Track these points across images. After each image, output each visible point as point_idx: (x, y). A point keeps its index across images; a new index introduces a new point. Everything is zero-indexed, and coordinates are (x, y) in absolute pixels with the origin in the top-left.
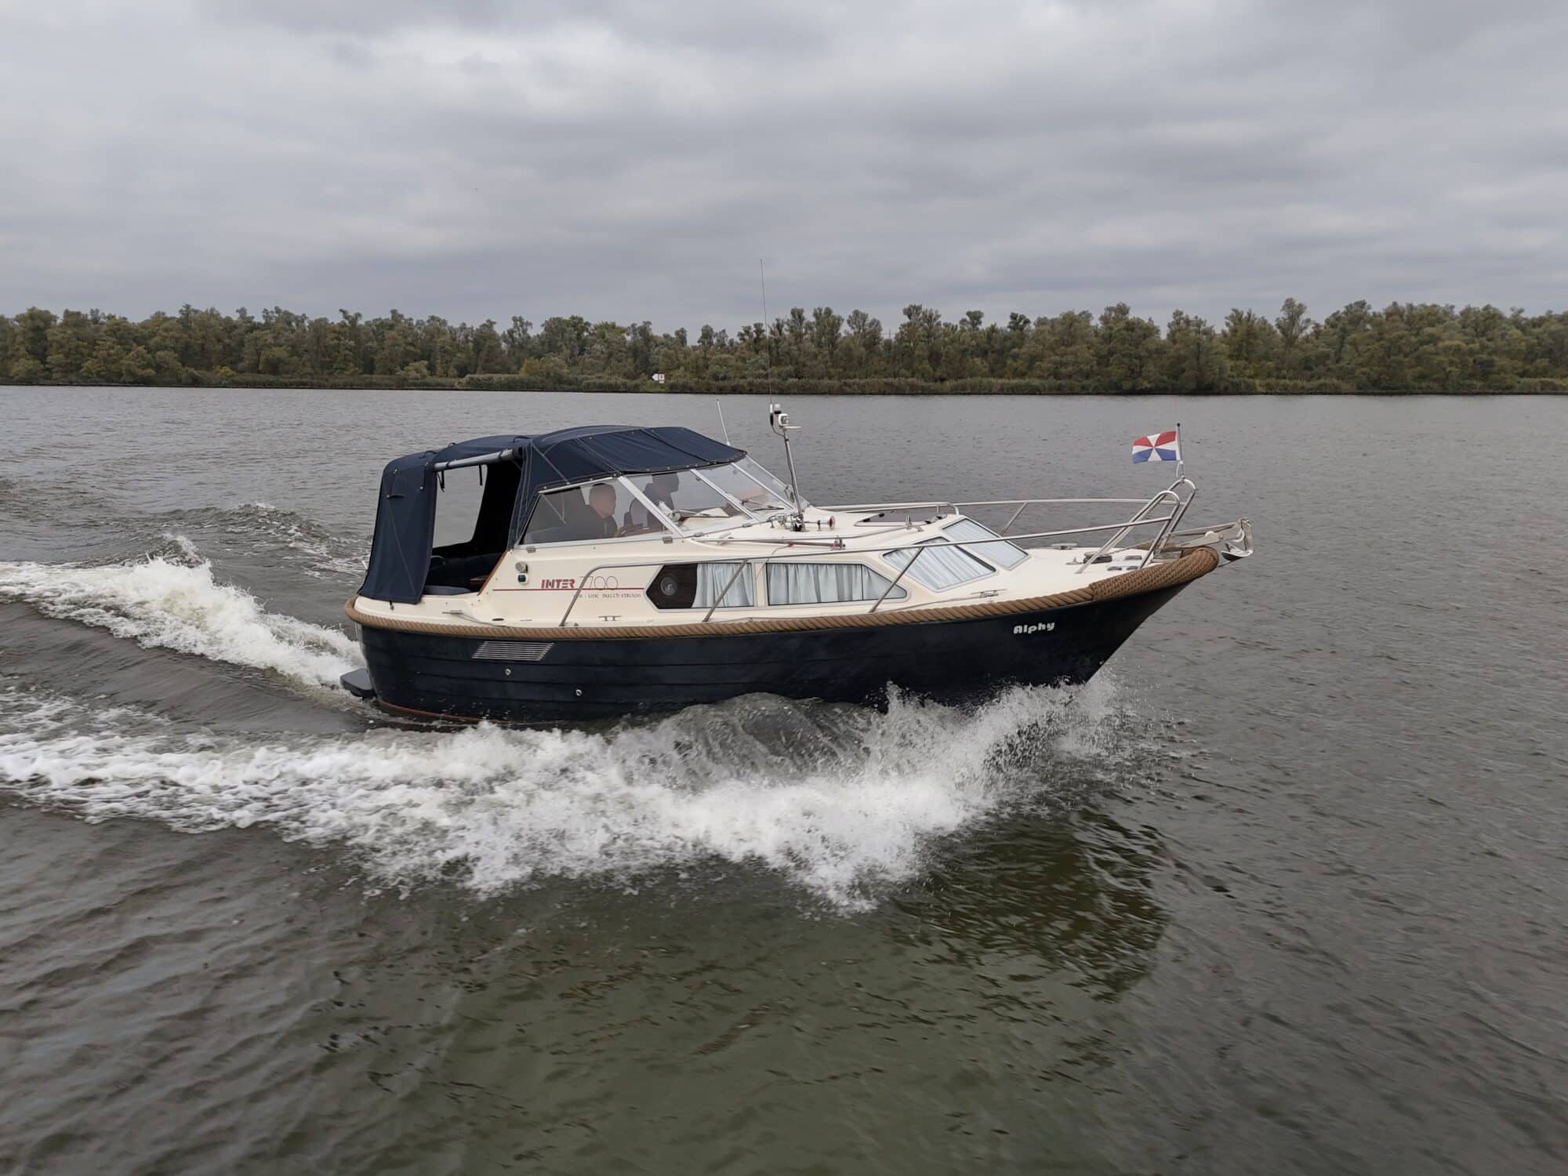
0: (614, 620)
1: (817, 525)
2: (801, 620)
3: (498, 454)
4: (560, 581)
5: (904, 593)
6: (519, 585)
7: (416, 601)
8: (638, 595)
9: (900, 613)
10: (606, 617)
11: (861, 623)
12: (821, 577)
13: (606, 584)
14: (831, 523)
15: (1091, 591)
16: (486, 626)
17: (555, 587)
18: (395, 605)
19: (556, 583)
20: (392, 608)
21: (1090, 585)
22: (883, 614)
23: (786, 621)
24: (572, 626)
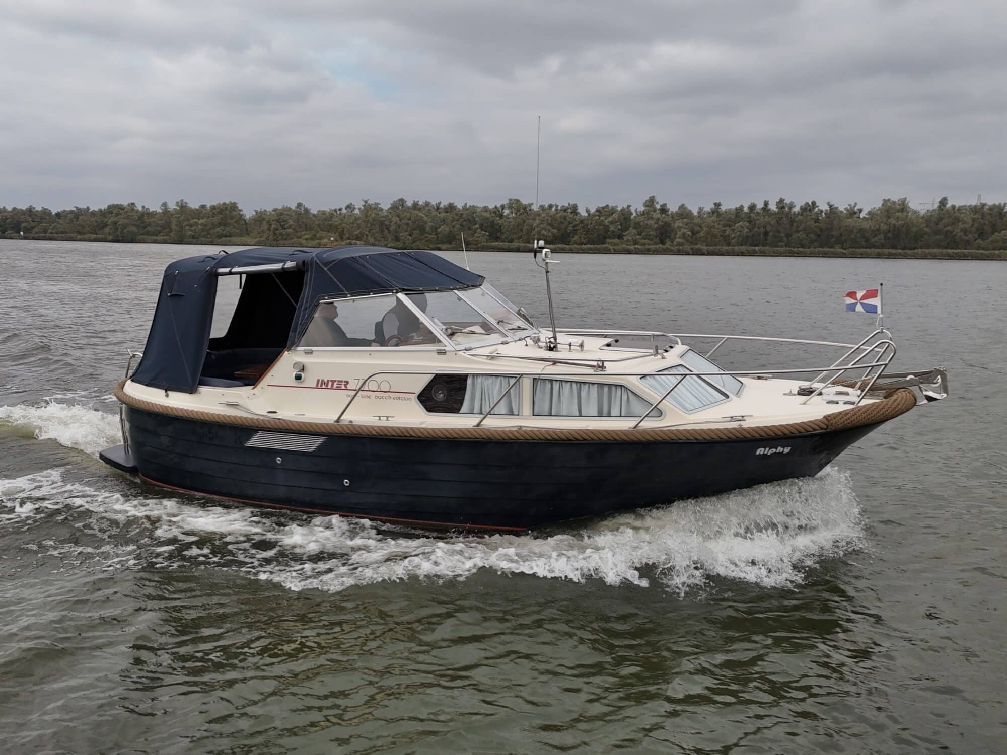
0: (387, 420)
1: (568, 347)
2: (569, 431)
3: (282, 264)
4: (335, 381)
5: (660, 413)
6: (294, 383)
7: (191, 389)
8: (409, 399)
9: (661, 431)
10: (380, 417)
11: (625, 438)
12: (583, 394)
13: (379, 386)
14: (581, 346)
15: (826, 421)
16: (262, 418)
17: (329, 386)
18: (170, 393)
19: (330, 383)
20: (167, 396)
21: (825, 417)
22: (645, 431)
23: (554, 431)
24: (347, 423)
